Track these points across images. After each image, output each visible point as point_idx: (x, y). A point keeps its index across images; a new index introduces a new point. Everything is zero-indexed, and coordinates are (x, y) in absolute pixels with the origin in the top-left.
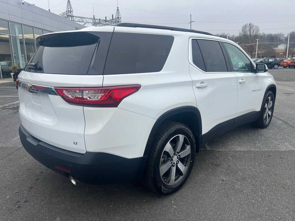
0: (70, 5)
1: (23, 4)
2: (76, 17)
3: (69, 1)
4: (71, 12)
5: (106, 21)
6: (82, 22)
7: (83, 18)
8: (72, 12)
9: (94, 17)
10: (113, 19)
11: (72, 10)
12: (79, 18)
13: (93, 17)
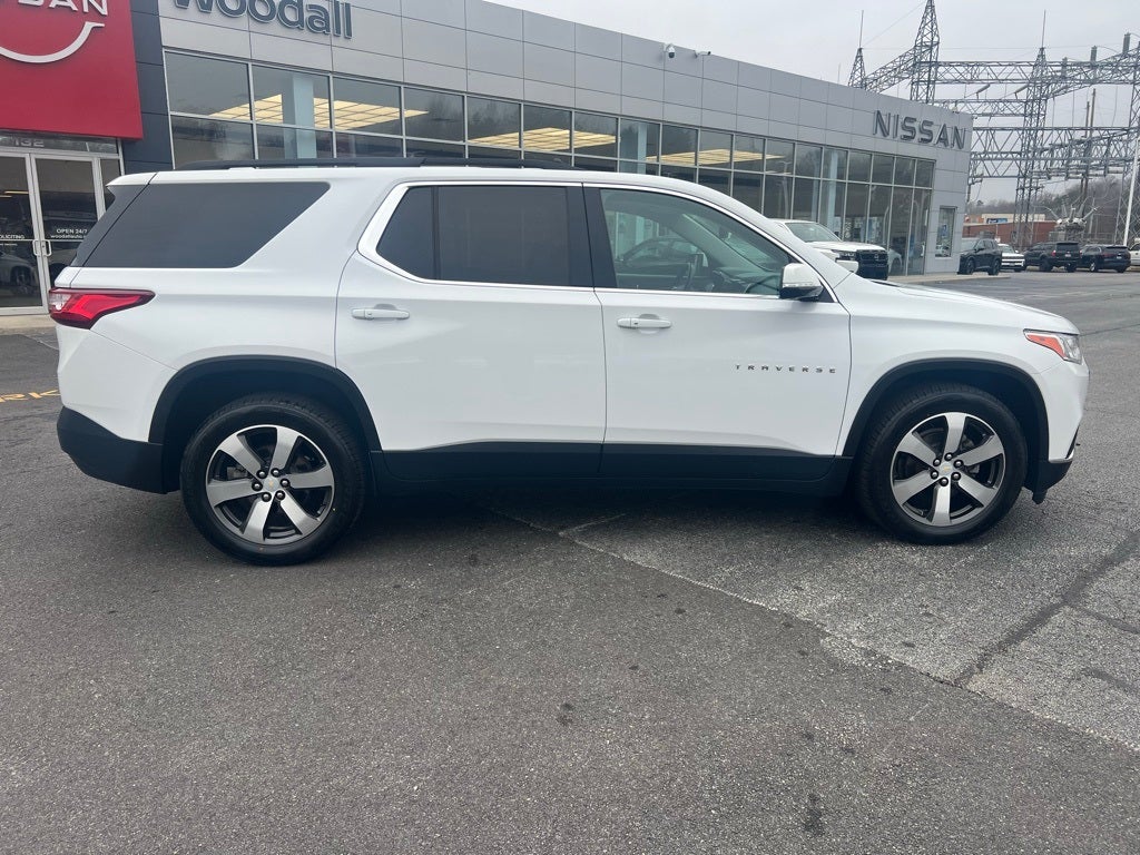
0: (933, 21)
1: (672, 55)
2: (949, 64)
3: (930, 7)
4: (931, 48)
5: (1093, 66)
6: (971, 81)
7: (978, 64)
8: (935, 49)
9: (1042, 55)
10: (1125, 54)
11: (936, 39)
12: (961, 69)
13: (1037, 52)
